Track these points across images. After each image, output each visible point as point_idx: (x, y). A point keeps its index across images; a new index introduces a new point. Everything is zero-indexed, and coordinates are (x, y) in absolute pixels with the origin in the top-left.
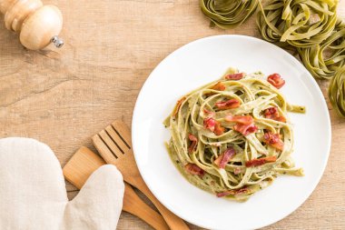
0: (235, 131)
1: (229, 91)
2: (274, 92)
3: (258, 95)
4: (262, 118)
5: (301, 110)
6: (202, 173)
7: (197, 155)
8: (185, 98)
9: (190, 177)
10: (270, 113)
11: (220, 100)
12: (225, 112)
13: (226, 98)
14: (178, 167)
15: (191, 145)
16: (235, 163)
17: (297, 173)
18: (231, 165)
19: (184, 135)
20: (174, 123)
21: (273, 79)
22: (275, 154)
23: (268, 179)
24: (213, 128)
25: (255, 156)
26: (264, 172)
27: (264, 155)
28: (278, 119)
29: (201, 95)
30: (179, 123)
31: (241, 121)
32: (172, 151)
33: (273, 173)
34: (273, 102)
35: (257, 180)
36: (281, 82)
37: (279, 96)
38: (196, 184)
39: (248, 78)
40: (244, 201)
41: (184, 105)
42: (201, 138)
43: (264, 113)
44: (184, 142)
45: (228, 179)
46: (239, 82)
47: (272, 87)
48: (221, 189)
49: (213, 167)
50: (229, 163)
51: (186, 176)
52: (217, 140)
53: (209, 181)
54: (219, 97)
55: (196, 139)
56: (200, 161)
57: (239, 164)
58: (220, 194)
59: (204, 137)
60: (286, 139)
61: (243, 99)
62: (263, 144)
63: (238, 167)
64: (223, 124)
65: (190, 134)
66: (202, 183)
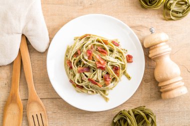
0: (96, 63)
1: (108, 47)
2: (124, 62)
3: (117, 58)
4: (110, 67)
6: (71, 68)
8: (90, 35)
9: (66, 66)
10: (116, 69)
12: (99, 53)
13: (105, 49)
14: (65, 58)
15: (76, 54)
16: (86, 75)
17: (106, 99)
18: (83, 75)
19: (77, 48)
20: (78, 41)
21: (129, 57)
23: (93, 92)
24: (89, 55)
25: (95, 79)
26: (94, 88)
27: (98, 82)
28: (116, 73)
29: (96, 39)
30: (80, 43)
31: (101, 61)
32: (68, 50)
33: (97, 91)
34: (120, 65)
35: (88, 88)
36: (131, 61)
38: (66, 70)
40: (78, 92)
41: (87, 37)
42: (82, 55)
43: (113, 66)
44: (74, 51)
45: (78, 78)
46: (115, 47)
47: (125, 60)
48: (73, 80)
49: (76, 69)
50: (84, 73)
51: (65, 64)
52: (87, 61)
53: (71, 73)
54: (102, 46)
55: (79, 53)
56: (74, 63)
57: (87, 77)
58: (71, 81)
60: (113, 83)
61: (110, 54)
62: (102, 77)
63: (85, 77)
64: (94, 57)
65: (80, 50)
66: (68, 71)
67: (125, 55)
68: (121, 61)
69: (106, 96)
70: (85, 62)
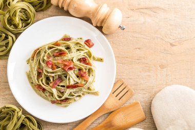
0: (62, 69)
1: (62, 47)
2: (86, 49)
3: (78, 50)
4: (78, 63)
5: (101, 60)
6: (44, 90)
7: (42, 80)
8: (39, 49)
9: (38, 92)
10: (83, 60)
11: (57, 51)
12: (59, 58)
13: (61, 50)
14: (32, 86)
15: (39, 74)
16: (62, 86)
17: (96, 94)
18: (60, 87)
19: (36, 68)
20: (32, 62)
21: (88, 42)
22: (83, 83)
23: (80, 96)
24: (51, 66)
25: (72, 83)
26: (78, 92)
27: (77, 83)
28: (87, 64)
29: (47, 48)
30: (34, 62)
31: (66, 63)
32: (29, 77)
33: (82, 93)
34: (85, 54)
35: (73, 96)
36: (91, 44)
37: (89, 52)
38: (41, 96)
39: (73, 41)
40: (66, 106)
41: (37, 53)
42: (44, 71)
43: (80, 60)
44: (35, 73)
45: (57, 94)
46: (68, 43)
47: (86, 46)
48: (53, 99)
49: (50, 87)
50: (59, 86)
51: (36, 91)
52: (53, 73)
53: (47, 95)
54: (56, 49)
55: (41, 71)
56: (43, 84)
57: (64, 86)
58: (53, 102)
59: (46, 71)
60: (91, 75)
61: (69, 52)
62: (78, 77)
63: (63, 88)
64: (56, 64)
65: (39, 68)
66: (44, 95)
67: (83, 43)
68: (83, 50)
69: (94, 91)
70: (53, 75)
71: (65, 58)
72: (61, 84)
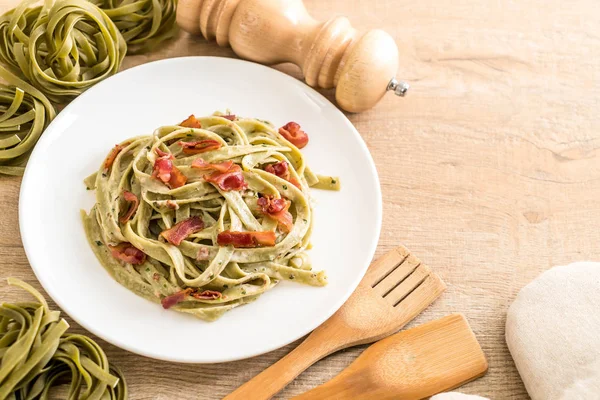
0: (207, 184)
1: (206, 130)
2: (285, 146)
3: (258, 142)
5: (331, 184)
6: (140, 259)
7: (134, 228)
8: (129, 144)
9: (118, 269)
10: (274, 169)
14: (99, 253)
15: (127, 210)
16: (202, 241)
18: (194, 244)
19: (116, 193)
20: (104, 179)
21: (290, 131)
24: (169, 176)
25: (237, 229)
26: (253, 266)
30: (112, 179)
31: (219, 167)
32: (92, 225)
33: (270, 272)
34: (281, 155)
35: (238, 277)
36: (299, 136)
37: (294, 153)
38: (127, 283)
41: (123, 155)
42: (144, 196)
43: (263, 168)
44: (114, 205)
48: (173, 289)
49: (159, 244)
50: (192, 240)
51: (110, 268)
52: (173, 197)
53: (149, 276)
55: (134, 199)
57: (207, 242)
58: (169, 302)
59: (150, 194)
62: (257, 216)
63: (205, 247)
66: (137, 278)
68: (273, 145)
71: (217, 156)
72: (200, 235)
